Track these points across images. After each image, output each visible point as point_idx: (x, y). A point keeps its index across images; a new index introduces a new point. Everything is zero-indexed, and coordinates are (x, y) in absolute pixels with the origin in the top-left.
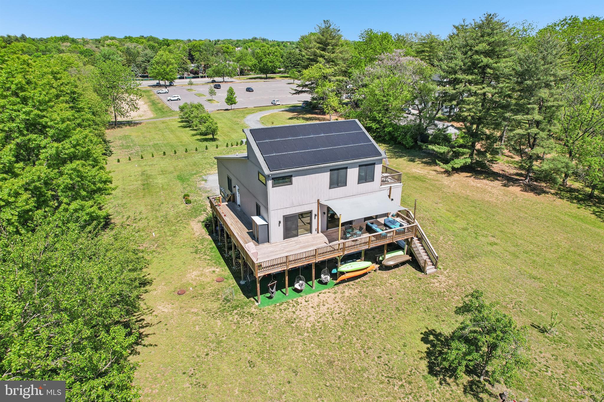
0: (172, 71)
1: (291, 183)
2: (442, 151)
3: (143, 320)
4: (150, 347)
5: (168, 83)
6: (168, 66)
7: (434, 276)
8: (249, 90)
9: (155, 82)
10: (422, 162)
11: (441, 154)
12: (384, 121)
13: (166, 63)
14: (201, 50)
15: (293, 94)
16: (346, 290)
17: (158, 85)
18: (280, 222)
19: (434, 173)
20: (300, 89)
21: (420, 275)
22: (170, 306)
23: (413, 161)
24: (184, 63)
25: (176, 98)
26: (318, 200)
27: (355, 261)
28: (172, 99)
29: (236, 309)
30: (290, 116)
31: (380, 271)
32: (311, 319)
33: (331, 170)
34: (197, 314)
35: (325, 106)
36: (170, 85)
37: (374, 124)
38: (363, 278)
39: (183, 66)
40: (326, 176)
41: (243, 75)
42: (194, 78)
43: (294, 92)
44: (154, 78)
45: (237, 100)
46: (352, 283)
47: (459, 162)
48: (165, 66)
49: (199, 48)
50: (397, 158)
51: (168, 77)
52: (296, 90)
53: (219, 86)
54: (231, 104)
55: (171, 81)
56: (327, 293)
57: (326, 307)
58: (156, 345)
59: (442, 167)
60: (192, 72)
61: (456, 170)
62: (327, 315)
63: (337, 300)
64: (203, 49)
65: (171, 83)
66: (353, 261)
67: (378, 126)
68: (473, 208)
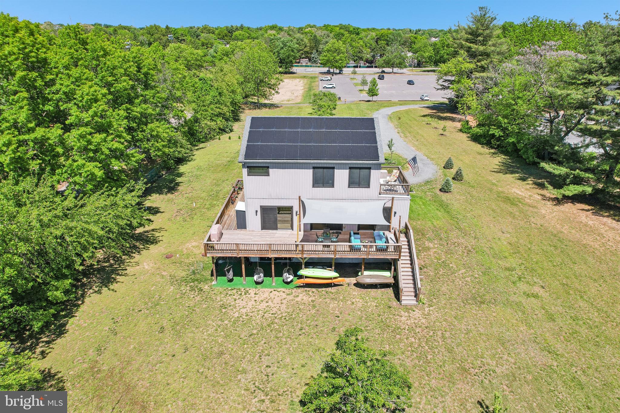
0: (341, 60)
1: (268, 174)
2: (557, 172)
3: (126, 269)
4: (111, 292)
5: (338, 71)
6: (338, 54)
7: (408, 309)
8: (410, 83)
9: (325, 69)
10: (535, 183)
11: (555, 176)
12: (510, 129)
13: (337, 51)
14: (388, 39)
15: (438, 89)
16: (301, 295)
17: (328, 73)
18: (257, 211)
19: (540, 197)
20: (446, 84)
21: (395, 303)
22: (151, 265)
23: (523, 179)
24: (360, 52)
25: (331, 86)
26: (300, 197)
27: (325, 269)
28: (327, 86)
29: (193, 282)
30: (427, 113)
31: (354, 287)
32: (244, 311)
33: (314, 168)
34: (163, 277)
35: (460, 106)
36: (340, 73)
37: (497, 131)
38: (329, 289)
39: (359, 55)
40: (309, 174)
41: (420, 67)
42: (368, 67)
43: (441, 87)
44: (324, 65)
45: (380, 92)
46: (314, 290)
47: (572, 190)
48: (335, 54)
49: (386, 38)
50: (506, 173)
51: (337, 64)
52: (442, 85)
53: (383, 76)
54: (373, 96)
55: (341, 69)
56: (281, 292)
57: (267, 304)
58: (116, 291)
59: (551, 192)
60: (367, 61)
61: (566, 199)
62: (260, 312)
63: (283, 301)
64: (390, 38)
65: (341, 70)
66: (323, 268)
67: (502, 134)
68: (552, 248)
